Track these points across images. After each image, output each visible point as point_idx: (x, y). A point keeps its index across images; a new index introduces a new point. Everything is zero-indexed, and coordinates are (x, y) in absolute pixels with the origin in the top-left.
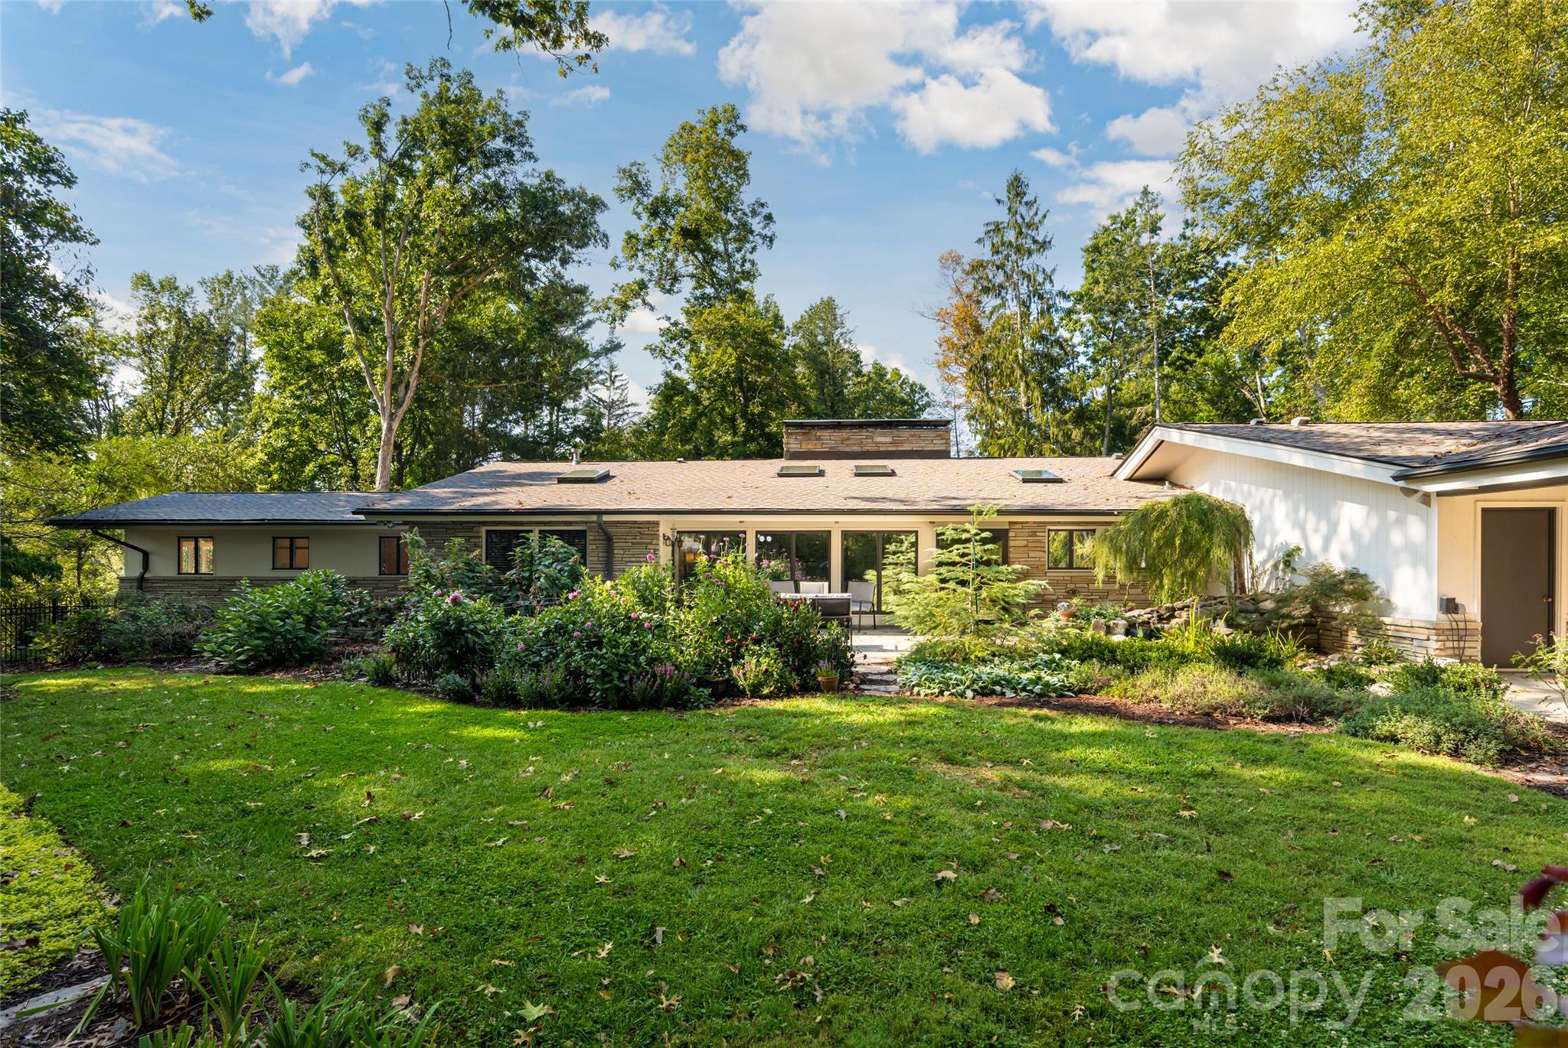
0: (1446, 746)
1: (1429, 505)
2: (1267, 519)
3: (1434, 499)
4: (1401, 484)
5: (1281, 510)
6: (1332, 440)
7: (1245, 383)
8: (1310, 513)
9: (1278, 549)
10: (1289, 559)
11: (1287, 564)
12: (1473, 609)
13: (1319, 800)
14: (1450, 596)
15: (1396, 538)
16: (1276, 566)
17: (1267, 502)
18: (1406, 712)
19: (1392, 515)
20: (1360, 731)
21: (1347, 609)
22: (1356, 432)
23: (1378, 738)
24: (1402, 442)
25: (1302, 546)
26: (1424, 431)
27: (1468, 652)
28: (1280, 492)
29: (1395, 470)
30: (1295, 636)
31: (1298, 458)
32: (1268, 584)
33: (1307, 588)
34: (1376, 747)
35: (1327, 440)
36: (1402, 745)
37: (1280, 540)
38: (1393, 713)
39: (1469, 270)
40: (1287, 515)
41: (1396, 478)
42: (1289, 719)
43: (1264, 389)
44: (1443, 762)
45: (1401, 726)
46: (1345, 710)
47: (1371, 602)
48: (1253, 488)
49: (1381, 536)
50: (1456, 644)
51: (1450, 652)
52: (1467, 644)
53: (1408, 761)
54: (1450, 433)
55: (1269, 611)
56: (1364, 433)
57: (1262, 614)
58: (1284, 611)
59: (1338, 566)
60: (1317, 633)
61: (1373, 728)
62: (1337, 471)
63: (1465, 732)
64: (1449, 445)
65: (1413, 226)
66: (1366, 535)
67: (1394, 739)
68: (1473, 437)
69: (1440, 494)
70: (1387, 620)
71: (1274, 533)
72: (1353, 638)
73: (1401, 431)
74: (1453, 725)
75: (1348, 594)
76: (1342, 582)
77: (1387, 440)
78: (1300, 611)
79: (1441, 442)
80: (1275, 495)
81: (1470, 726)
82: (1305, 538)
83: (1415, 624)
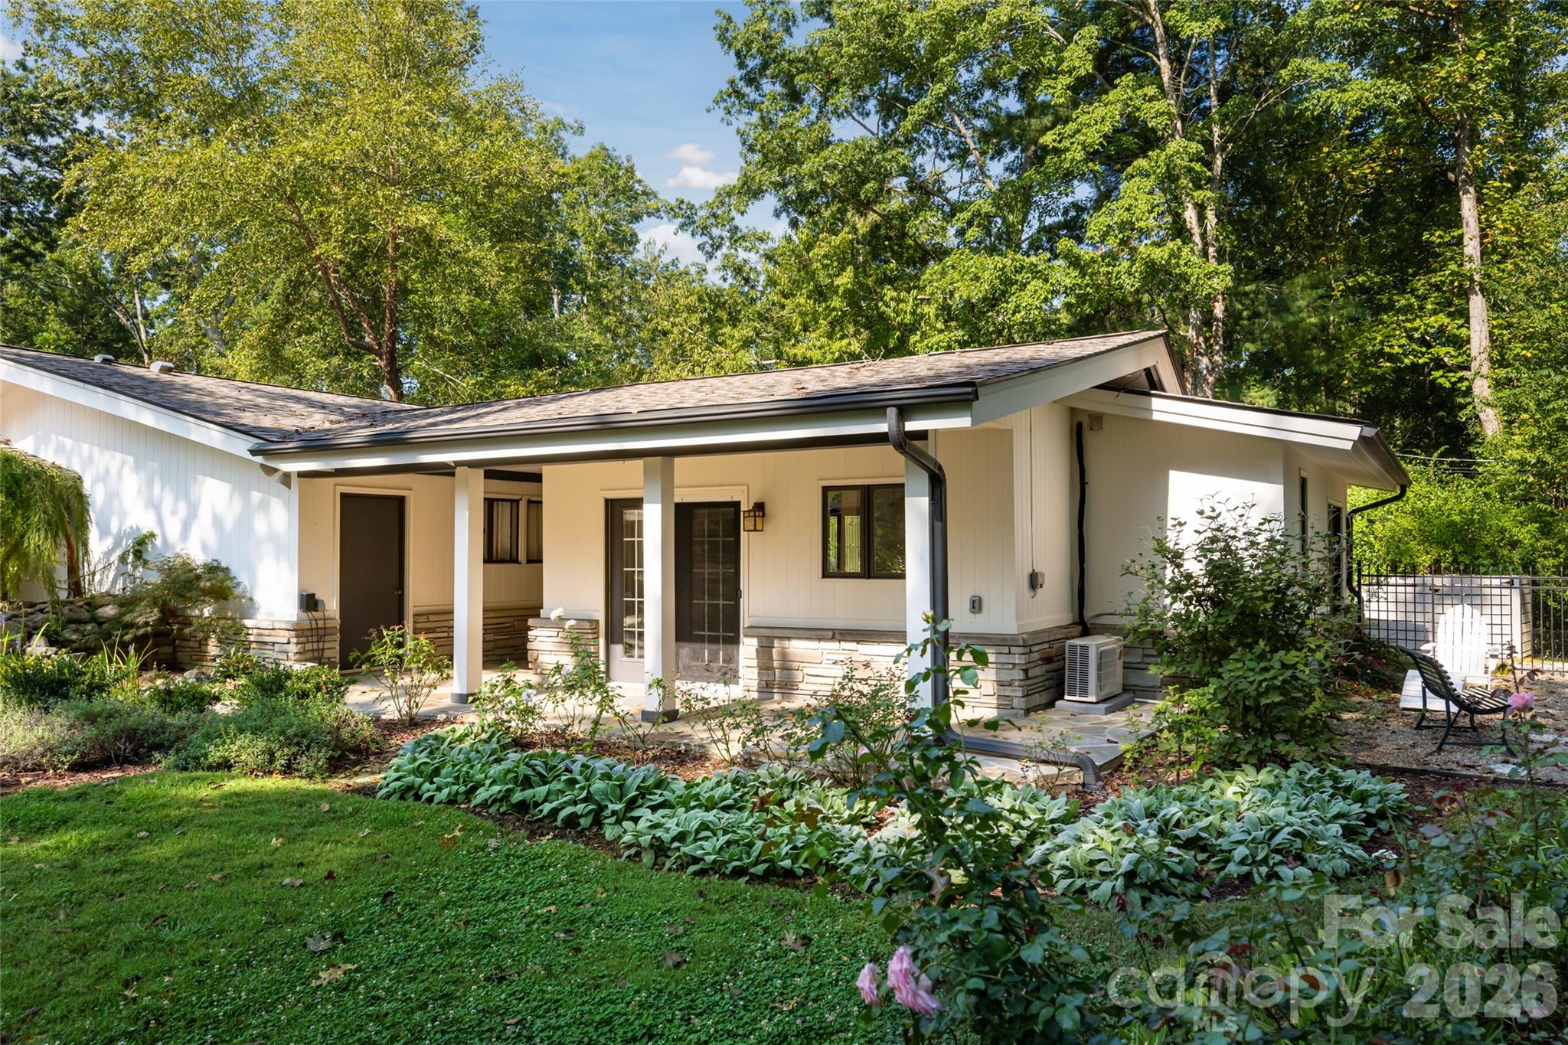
0: (280, 762)
1: (289, 487)
2: (113, 495)
3: (295, 480)
4: (259, 459)
5: (131, 485)
6: (193, 397)
7: (118, 303)
8: (167, 490)
9: (127, 535)
10: (140, 547)
11: (138, 554)
12: (332, 605)
13: (114, 861)
14: (311, 592)
15: (260, 526)
16: (123, 559)
17: (113, 472)
18: (242, 731)
19: (256, 496)
20: (192, 764)
21: (207, 611)
22: (226, 391)
23: (210, 768)
24: (271, 409)
25: (157, 531)
26: (298, 400)
27: (327, 654)
28: (130, 459)
29: (252, 442)
30: (138, 651)
31: (147, 416)
32: (114, 582)
33: (157, 587)
34: (205, 778)
35: (187, 397)
36: (235, 771)
37: (130, 522)
38: (227, 734)
39: (353, 228)
40: (139, 492)
41: (253, 452)
42: (105, 764)
43: (146, 316)
44: (275, 783)
45: (234, 748)
46: (178, 739)
47: (231, 603)
48: (96, 450)
49: (244, 521)
50: (315, 646)
51: (309, 655)
52: (327, 645)
53: (237, 789)
54: (323, 406)
55: (109, 620)
56: (235, 394)
57: (100, 624)
58: (128, 618)
59: (199, 558)
60: (173, 644)
61: (206, 756)
62: (193, 437)
63: (298, 744)
64: (317, 421)
65: (298, 159)
66: (229, 523)
67: (226, 765)
68: (342, 413)
69: (302, 475)
70: (248, 623)
71: (123, 515)
72: (213, 648)
73: (274, 397)
74: (287, 738)
75: (206, 592)
76: (198, 577)
77: (257, 406)
78: (147, 616)
79: (310, 415)
80: (123, 464)
81: (304, 736)
82: (160, 523)
83: (277, 626)
